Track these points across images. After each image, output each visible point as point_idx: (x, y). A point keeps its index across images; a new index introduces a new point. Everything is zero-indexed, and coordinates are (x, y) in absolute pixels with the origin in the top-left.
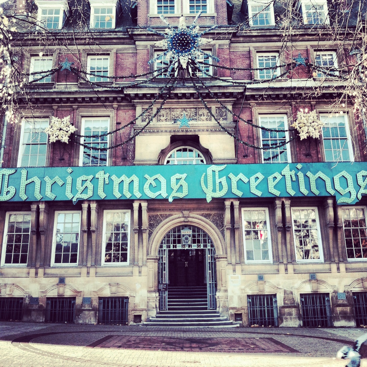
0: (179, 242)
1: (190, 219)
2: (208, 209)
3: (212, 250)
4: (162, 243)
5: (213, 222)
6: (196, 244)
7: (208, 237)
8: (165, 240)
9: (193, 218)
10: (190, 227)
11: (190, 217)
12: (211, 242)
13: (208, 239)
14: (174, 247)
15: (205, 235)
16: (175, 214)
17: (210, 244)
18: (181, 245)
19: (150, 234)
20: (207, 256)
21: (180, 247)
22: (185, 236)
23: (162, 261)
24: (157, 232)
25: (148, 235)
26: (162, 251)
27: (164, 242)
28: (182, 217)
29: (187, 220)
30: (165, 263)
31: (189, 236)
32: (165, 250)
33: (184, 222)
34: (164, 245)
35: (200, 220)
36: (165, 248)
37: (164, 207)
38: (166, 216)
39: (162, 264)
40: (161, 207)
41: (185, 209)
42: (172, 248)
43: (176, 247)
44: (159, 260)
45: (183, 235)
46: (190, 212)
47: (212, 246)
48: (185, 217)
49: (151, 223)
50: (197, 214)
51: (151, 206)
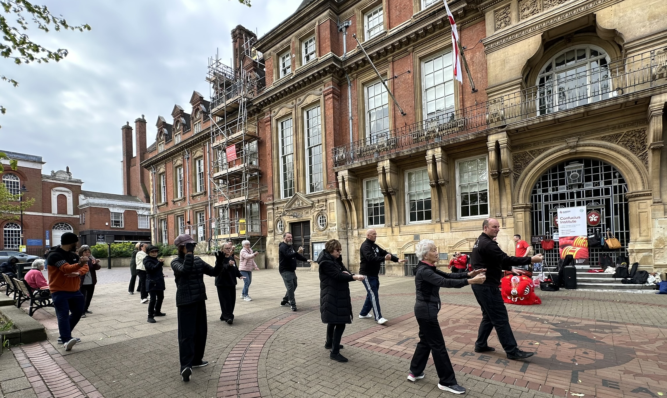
0: (562, 183)
1: (580, 149)
2: (614, 128)
3: (620, 187)
4: (535, 187)
5: (625, 146)
6: (592, 183)
7: (614, 169)
8: (539, 184)
9: (586, 145)
10: (580, 161)
11: (580, 146)
12: (620, 176)
13: (614, 173)
14: (553, 191)
15: (608, 168)
16: (554, 147)
17: (617, 180)
18: (565, 186)
19: (516, 179)
20: (612, 196)
21: (563, 188)
22: (572, 174)
23: (536, 209)
24: (526, 175)
25: (512, 180)
26: (536, 196)
27: (538, 185)
28: (566, 149)
29: (574, 151)
30: (540, 212)
31: (579, 172)
32: (540, 196)
33: (570, 154)
34: (538, 190)
35: (598, 146)
36: (541, 193)
37: (536, 140)
38: (540, 152)
39: (536, 213)
40: (530, 141)
41: (571, 136)
42: (550, 192)
43: (557, 190)
44: (532, 209)
45: (569, 173)
46: (579, 138)
47: (622, 181)
48: (570, 147)
49: (517, 164)
50: (593, 139)
51: (516, 143)
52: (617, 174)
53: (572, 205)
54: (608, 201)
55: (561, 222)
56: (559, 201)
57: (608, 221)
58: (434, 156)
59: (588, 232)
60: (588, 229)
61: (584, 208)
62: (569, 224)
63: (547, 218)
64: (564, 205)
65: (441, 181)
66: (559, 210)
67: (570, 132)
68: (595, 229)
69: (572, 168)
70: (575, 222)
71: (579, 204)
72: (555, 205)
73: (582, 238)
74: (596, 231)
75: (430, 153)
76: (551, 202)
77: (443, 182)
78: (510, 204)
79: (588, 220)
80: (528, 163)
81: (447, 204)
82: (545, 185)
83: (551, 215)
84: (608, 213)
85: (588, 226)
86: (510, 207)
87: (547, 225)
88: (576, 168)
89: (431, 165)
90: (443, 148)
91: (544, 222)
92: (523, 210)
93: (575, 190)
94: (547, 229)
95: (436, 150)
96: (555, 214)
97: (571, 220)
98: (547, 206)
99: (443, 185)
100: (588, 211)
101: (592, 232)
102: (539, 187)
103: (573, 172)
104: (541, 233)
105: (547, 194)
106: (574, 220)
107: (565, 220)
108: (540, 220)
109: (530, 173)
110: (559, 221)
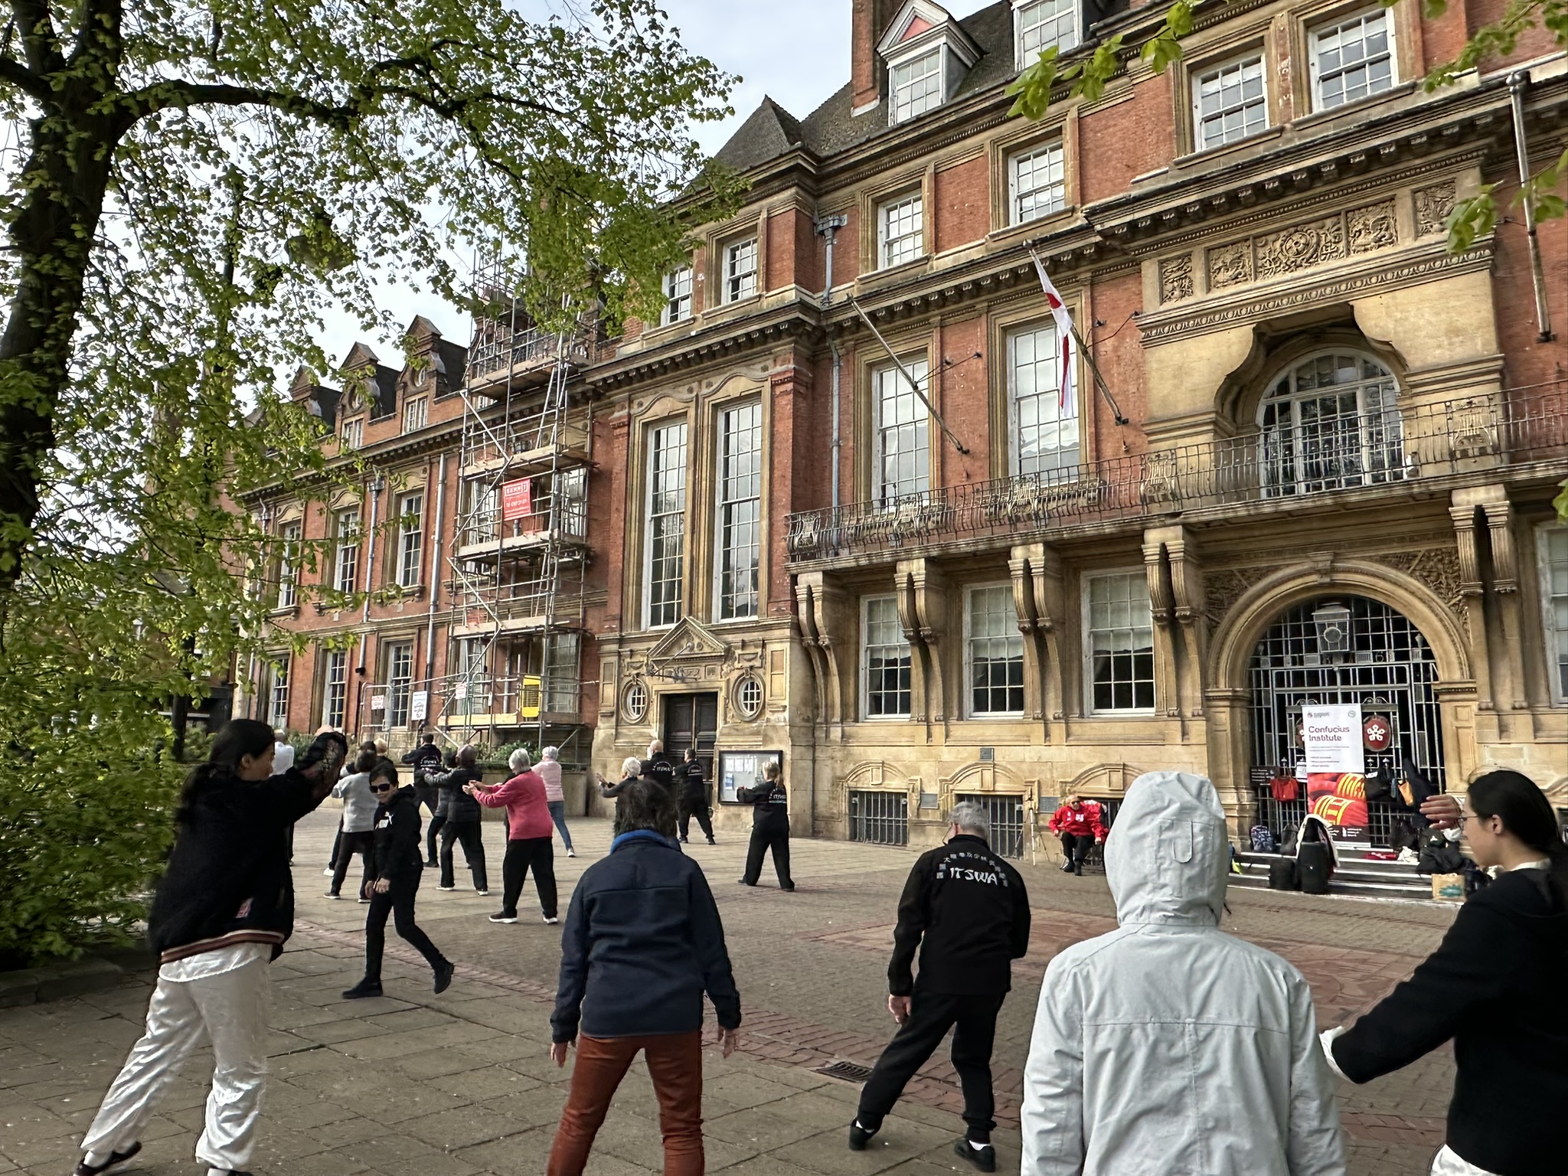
0: (1312, 647)
1: (1340, 577)
2: (1402, 540)
3: (1426, 666)
4: (1256, 652)
5: (1425, 580)
6: (1370, 652)
7: (1413, 627)
8: (1265, 644)
9: (1348, 571)
10: (1345, 601)
11: (1340, 572)
12: (1425, 643)
13: (1413, 635)
14: (1294, 663)
15: (1401, 623)
16: (1288, 566)
17: (1419, 650)
18: (1317, 655)
19: (1211, 629)
20: (1410, 685)
21: (1314, 660)
22: (1328, 630)
23: (1259, 703)
24: (1232, 623)
25: (1204, 632)
26: (1258, 673)
27: (1261, 648)
28: (1310, 574)
29: (1327, 580)
30: (1268, 710)
31: (1342, 626)
32: (1266, 672)
33: (1321, 586)
34: (1263, 658)
35: (1374, 575)
36: (1268, 667)
37: (1250, 547)
38: (1262, 574)
39: (1260, 711)
40: (1240, 548)
41: (1319, 547)
42: (1288, 666)
43: (1302, 663)
44: (1251, 702)
45: (1323, 627)
46: (1336, 555)
47: (1428, 654)
48: (1318, 572)
49: (1213, 596)
50: (1363, 559)
51: (1209, 550)
52: (1418, 638)
53: (1333, 699)
54: (1403, 695)
55: (1311, 739)
56: (1307, 689)
57: (1406, 740)
58: (1027, 562)
59: (1366, 764)
60: (1366, 759)
61: (1357, 708)
62: (1327, 743)
63: (1283, 727)
64: (1316, 698)
65: (1044, 622)
66: (1307, 709)
67: (1315, 539)
68: (1381, 759)
69: (1328, 616)
70: (1339, 739)
71: (1347, 698)
72: (1299, 697)
73: (1354, 779)
74: (1382, 764)
75: (1018, 553)
76: (1289, 690)
77: (1048, 624)
78: (1198, 687)
79: (1365, 735)
80: (1236, 597)
81: (1059, 677)
82: (1277, 648)
83: (1290, 720)
84: (1405, 726)
85: (1367, 751)
86: (1198, 694)
87: (1283, 741)
88: (1335, 616)
89: (1021, 581)
90: (1048, 546)
91: (1275, 734)
92: (1227, 703)
93: (1337, 665)
94: (1284, 752)
95: (1033, 547)
96: (1299, 716)
97: (1331, 735)
98: (1281, 698)
99: (1049, 630)
100: (1364, 715)
101: (1375, 764)
102: (1265, 653)
103: (1330, 625)
104: (1271, 761)
105: (1279, 669)
106: (1338, 734)
107: (1319, 734)
108: (1269, 730)
109: (1242, 620)
110: (1305, 733)
